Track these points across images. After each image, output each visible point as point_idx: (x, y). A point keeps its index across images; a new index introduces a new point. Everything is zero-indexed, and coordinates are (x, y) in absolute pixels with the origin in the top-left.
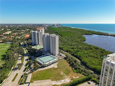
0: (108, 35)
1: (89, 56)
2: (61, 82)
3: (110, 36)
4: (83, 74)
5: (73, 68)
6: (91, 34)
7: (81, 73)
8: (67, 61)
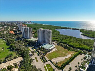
0: (71, 29)
1: (70, 42)
2: (67, 57)
3: (72, 29)
4: (75, 51)
5: (67, 49)
6: (60, 28)
7: (73, 51)
8: (61, 46)
